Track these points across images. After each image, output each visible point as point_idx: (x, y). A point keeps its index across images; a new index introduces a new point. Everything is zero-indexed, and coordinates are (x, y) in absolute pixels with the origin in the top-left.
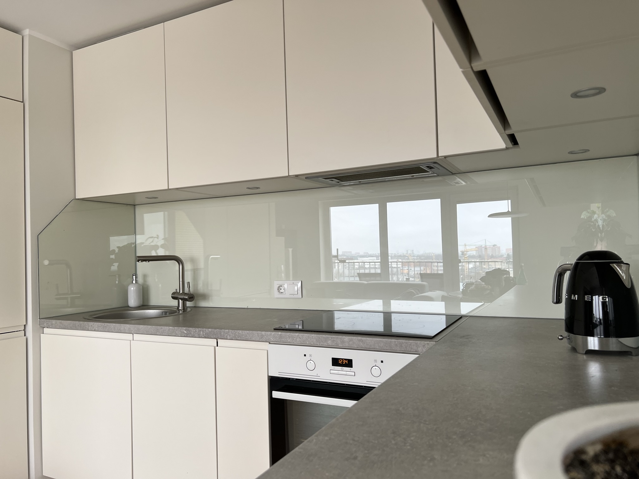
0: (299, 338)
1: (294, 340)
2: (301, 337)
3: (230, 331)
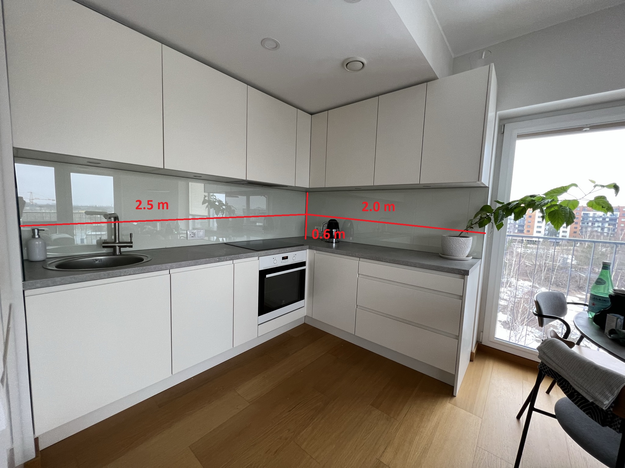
2: (273, 251)
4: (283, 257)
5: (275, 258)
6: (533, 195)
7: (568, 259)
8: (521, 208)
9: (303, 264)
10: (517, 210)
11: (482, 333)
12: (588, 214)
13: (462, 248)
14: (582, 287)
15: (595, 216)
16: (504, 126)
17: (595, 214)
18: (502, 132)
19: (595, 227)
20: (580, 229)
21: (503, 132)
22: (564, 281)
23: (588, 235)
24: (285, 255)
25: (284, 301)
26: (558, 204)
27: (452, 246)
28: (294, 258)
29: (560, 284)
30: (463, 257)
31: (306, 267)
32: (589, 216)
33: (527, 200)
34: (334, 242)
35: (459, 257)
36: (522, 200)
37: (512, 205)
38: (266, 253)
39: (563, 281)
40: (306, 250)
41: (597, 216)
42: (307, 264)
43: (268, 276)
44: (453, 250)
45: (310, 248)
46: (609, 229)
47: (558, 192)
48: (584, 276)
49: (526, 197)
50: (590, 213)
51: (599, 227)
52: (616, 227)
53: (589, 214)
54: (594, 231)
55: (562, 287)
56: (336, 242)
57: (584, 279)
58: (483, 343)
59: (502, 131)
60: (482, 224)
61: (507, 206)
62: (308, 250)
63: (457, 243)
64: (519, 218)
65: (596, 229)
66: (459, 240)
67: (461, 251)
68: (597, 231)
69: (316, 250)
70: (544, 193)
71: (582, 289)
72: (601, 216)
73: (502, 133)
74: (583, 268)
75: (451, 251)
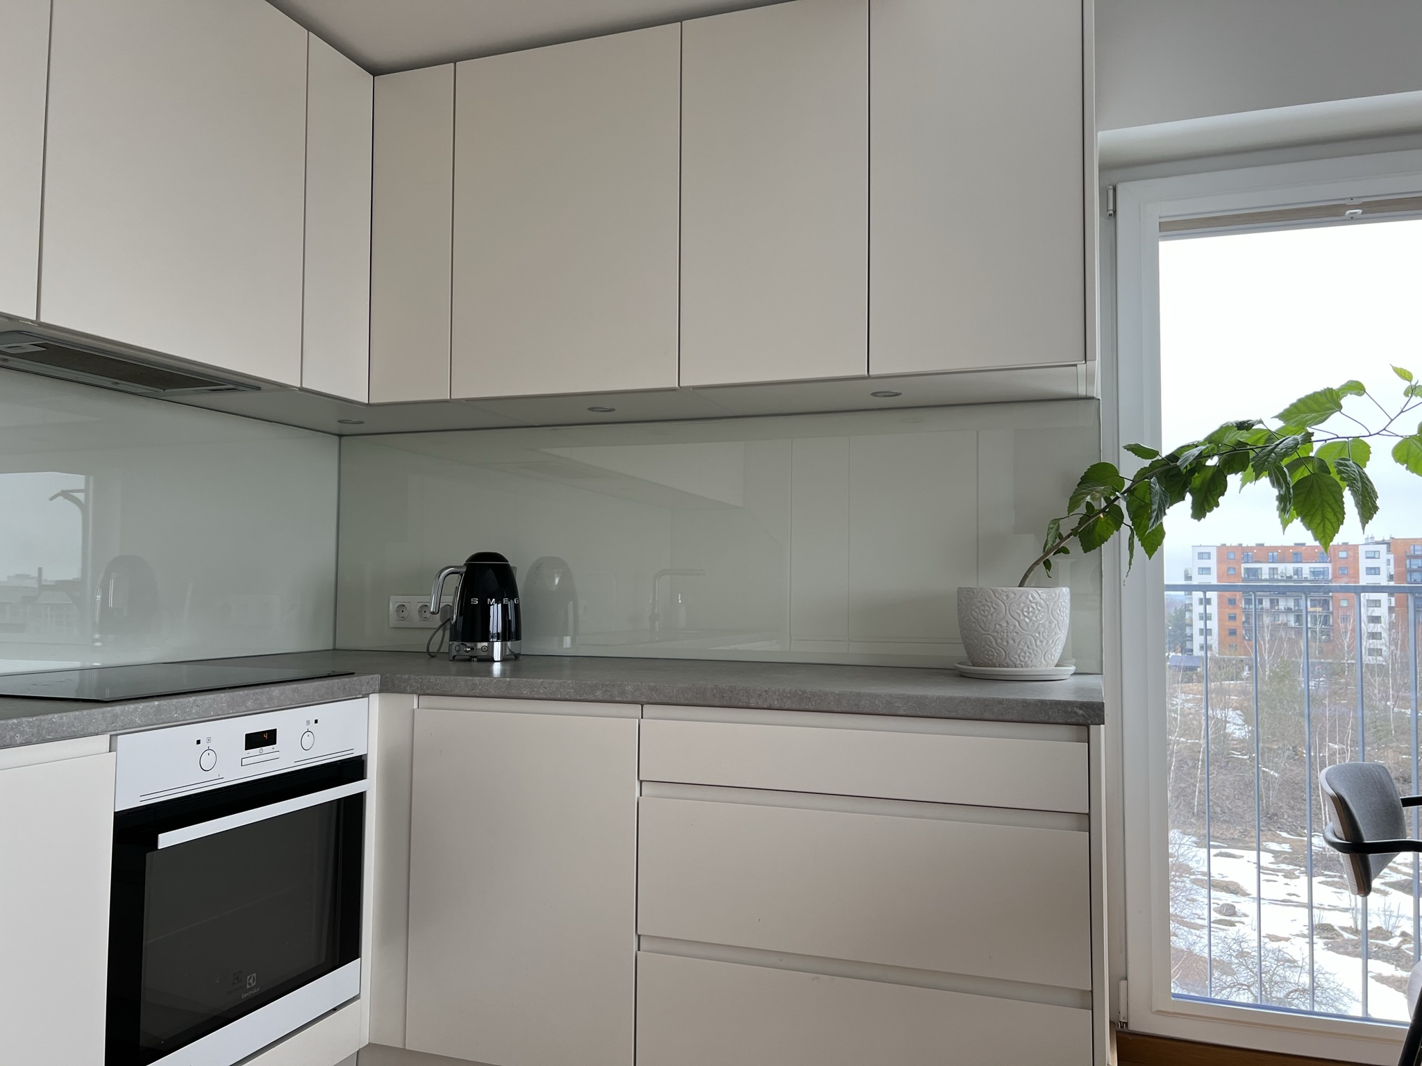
0: (197, 706)
1: (186, 712)
2: (199, 702)
3: (24, 719)
4: (248, 736)
5: (209, 740)
6: (1244, 422)
7: (1227, 722)
8: (1209, 474)
9: (353, 768)
10: (1197, 480)
11: (1123, 983)
12: (1256, 570)
13: (1042, 629)
14: (1276, 815)
15: (1276, 577)
16: (1115, 190)
17: (1273, 569)
18: (1111, 212)
19: (1279, 612)
20: (1244, 619)
21: (1115, 212)
22: (1228, 798)
23: (1267, 639)
24: (259, 724)
25: (251, 981)
26: (1312, 454)
27: (1005, 624)
28: (307, 741)
29: (1218, 810)
30: (1049, 668)
31: (370, 786)
32: (1260, 577)
33: (1226, 441)
34: (497, 656)
35: (1034, 668)
36: (1210, 439)
37: (1186, 460)
38: (158, 710)
39: (1223, 800)
40: (366, 695)
41: (1280, 578)
42: (372, 768)
43: (167, 840)
44: (1011, 642)
45: (384, 689)
46: (1315, 616)
47: (1316, 408)
48: (1277, 775)
49: (1225, 429)
50: (1261, 568)
51: (1289, 610)
52: (1331, 609)
53: (1259, 572)
54: (1280, 625)
55: (1225, 821)
56: (504, 660)
57: (1277, 787)
58: (1134, 1026)
59: (1111, 207)
60: (1091, 537)
61: (1169, 464)
62: (375, 699)
63: (1022, 611)
64: (1207, 508)
65: (1282, 619)
66: (1027, 597)
67: (1038, 643)
68: (1286, 624)
69: (421, 693)
70: (1281, 410)
71: (1276, 822)
72: (1291, 577)
73: (1110, 215)
74: (1270, 749)
75: (1005, 643)
